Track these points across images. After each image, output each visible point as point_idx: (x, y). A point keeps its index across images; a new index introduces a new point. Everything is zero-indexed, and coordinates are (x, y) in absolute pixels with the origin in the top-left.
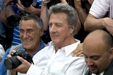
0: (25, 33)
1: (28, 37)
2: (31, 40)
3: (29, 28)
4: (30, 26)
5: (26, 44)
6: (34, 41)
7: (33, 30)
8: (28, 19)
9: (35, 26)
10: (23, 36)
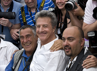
0: (25, 38)
1: (27, 41)
2: (31, 43)
3: (27, 34)
4: (28, 33)
5: (27, 47)
6: (32, 44)
7: (30, 35)
8: (25, 28)
9: (31, 32)
10: (24, 41)
